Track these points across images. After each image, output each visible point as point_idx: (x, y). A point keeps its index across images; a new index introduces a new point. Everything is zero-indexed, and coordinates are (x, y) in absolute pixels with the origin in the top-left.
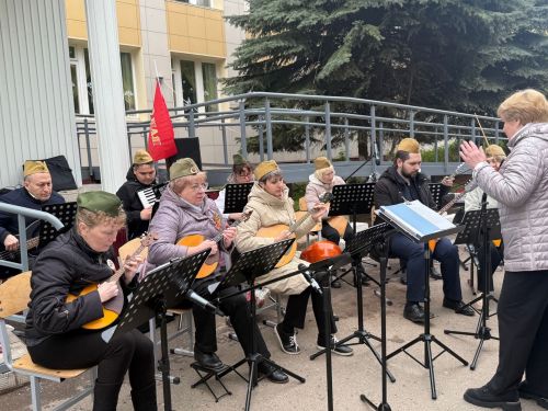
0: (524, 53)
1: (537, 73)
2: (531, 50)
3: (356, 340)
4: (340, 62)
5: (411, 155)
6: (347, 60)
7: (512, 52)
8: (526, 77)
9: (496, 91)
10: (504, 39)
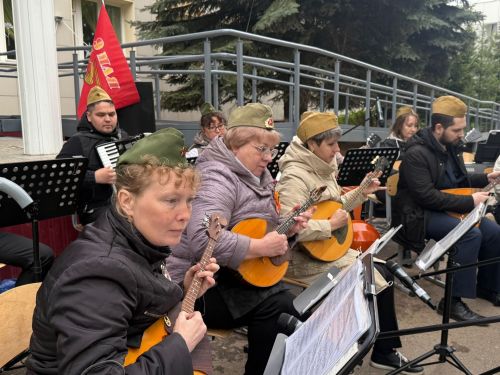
0: (442, 23)
1: (452, 44)
2: (447, 20)
3: (436, 357)
4: (288, 12)
5: (456, 120)
6: (296, 11)
7: (432, 21)
8: (443, 47)
9: (414, 59)
10: (431, 6)
